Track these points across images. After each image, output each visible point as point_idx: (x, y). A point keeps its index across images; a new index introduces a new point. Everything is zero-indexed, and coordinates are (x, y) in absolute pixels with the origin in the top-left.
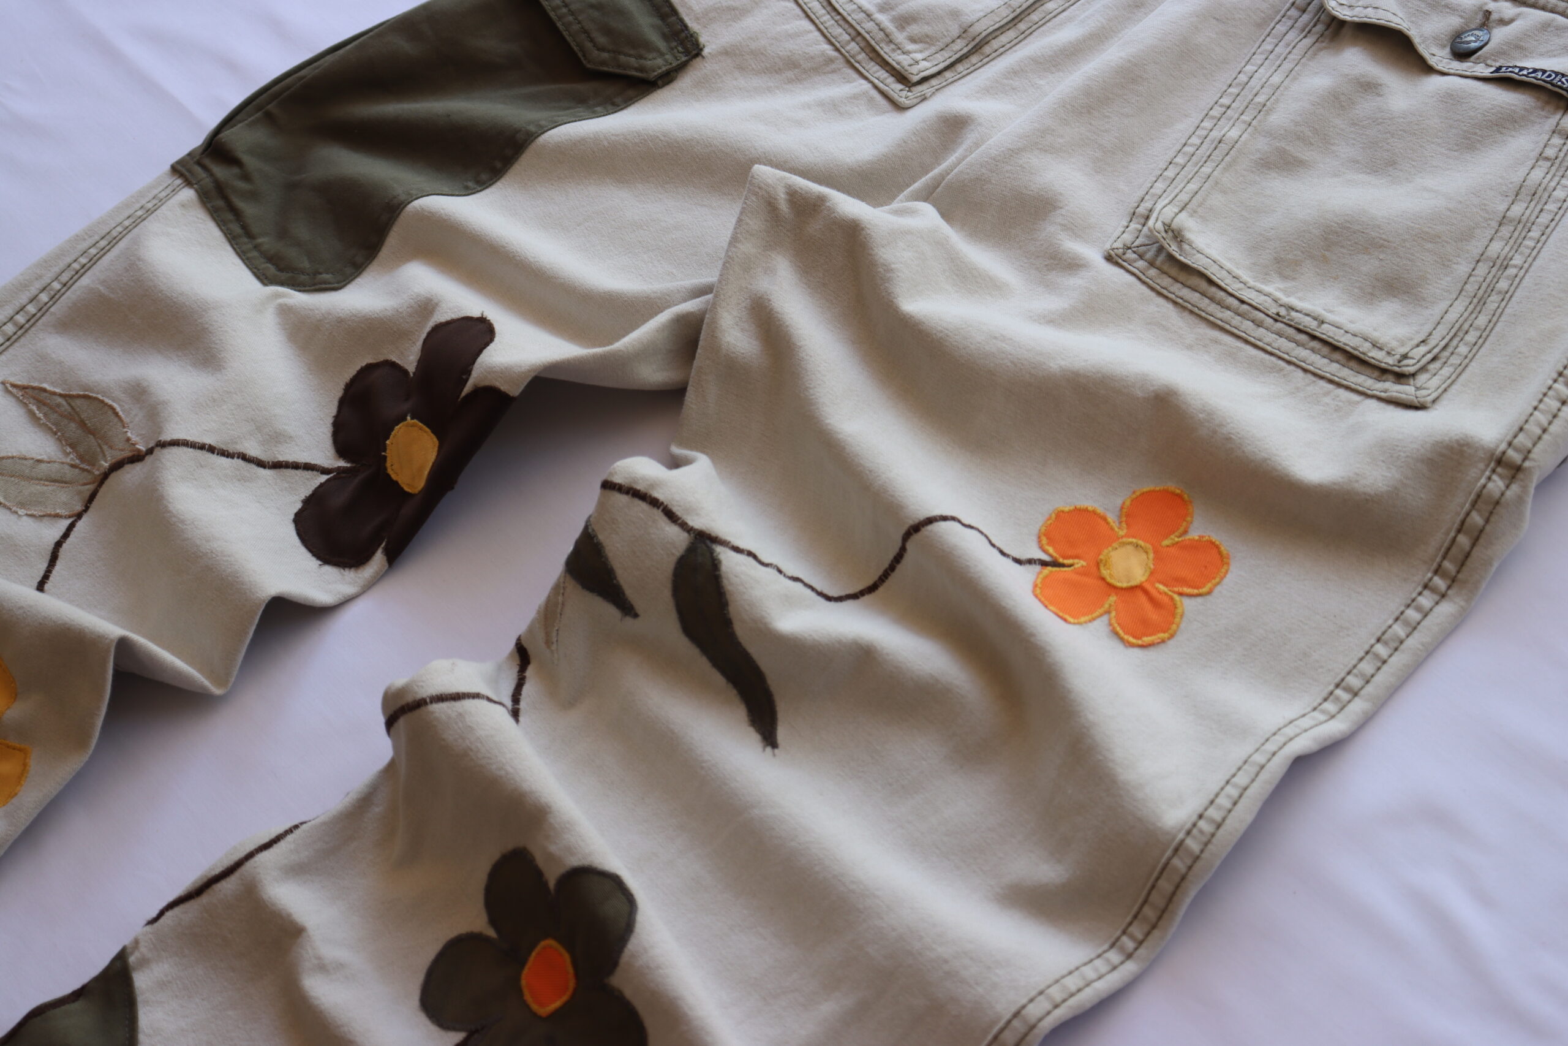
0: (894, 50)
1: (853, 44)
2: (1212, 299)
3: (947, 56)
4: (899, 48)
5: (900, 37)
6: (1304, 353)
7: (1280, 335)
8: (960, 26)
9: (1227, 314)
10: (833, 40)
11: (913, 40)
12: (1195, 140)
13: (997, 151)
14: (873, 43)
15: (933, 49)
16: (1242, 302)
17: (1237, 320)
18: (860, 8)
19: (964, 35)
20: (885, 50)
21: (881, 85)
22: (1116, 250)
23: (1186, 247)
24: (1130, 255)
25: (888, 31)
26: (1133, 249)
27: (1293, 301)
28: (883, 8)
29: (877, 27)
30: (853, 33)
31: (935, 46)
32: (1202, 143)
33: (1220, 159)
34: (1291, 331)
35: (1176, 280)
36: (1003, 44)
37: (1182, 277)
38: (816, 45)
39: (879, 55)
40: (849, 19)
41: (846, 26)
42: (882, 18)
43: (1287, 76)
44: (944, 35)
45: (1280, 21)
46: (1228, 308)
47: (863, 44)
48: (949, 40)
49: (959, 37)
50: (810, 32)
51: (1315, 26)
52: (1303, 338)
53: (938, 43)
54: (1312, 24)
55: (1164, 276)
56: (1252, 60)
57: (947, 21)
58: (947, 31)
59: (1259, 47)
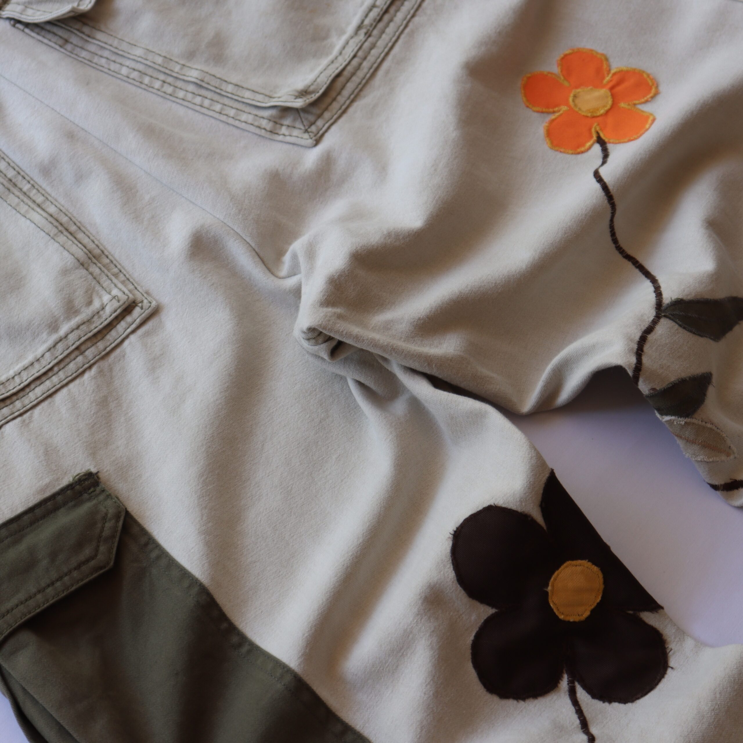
0: (100, 317)
1: (87, 353)
2: (353, 74)
3: (105, 278)
4: (98, 313)
5: (85, 314)
6: (400, 16)
7: (383, 32)
8: (77, 268)
9: (366, 64)
10: (81, 370)
11: (90, 303)
12: (198, 100)
13: (232, 209)
14: (90, 335)
15: (98, 288)
16: (355, 56)
17: (371, 59)
18: (49, 350)
19: (86, 265)
20: (98, 324)
21: (134, 326)
22: (311, 137)
23: (312, 88)
24: (313, 128)
25: (80, 322)
26: (307, 127)
27: (351, 29)
28: (53, 329)
29: (75, 332)
30: (76, 353)
31: (94, 288)
32: (200, 96)
33: (218, 80)
34: (381, 25)
35: (334, 99)
36: (90, 241)
37: (333, 94)
38: (84, 385)
39: (99, 332)
40: (60, 357)
41: (68, 360)
42: (64, 329)
43: (135, 45)
44: (85, 280)
45: (76, 55)
46: (360, 64)
47: (89, 344)
48: (90, 277)
49: (87, 270)
50: (69, 390)
51: (83, 33)
52: (386, 18)
53: (93, 285)
54: (81, 35)
55: (330, 108)
56: (116, 71)
57: (71, 278)
58: (81, 278)
59: (103, 67)
